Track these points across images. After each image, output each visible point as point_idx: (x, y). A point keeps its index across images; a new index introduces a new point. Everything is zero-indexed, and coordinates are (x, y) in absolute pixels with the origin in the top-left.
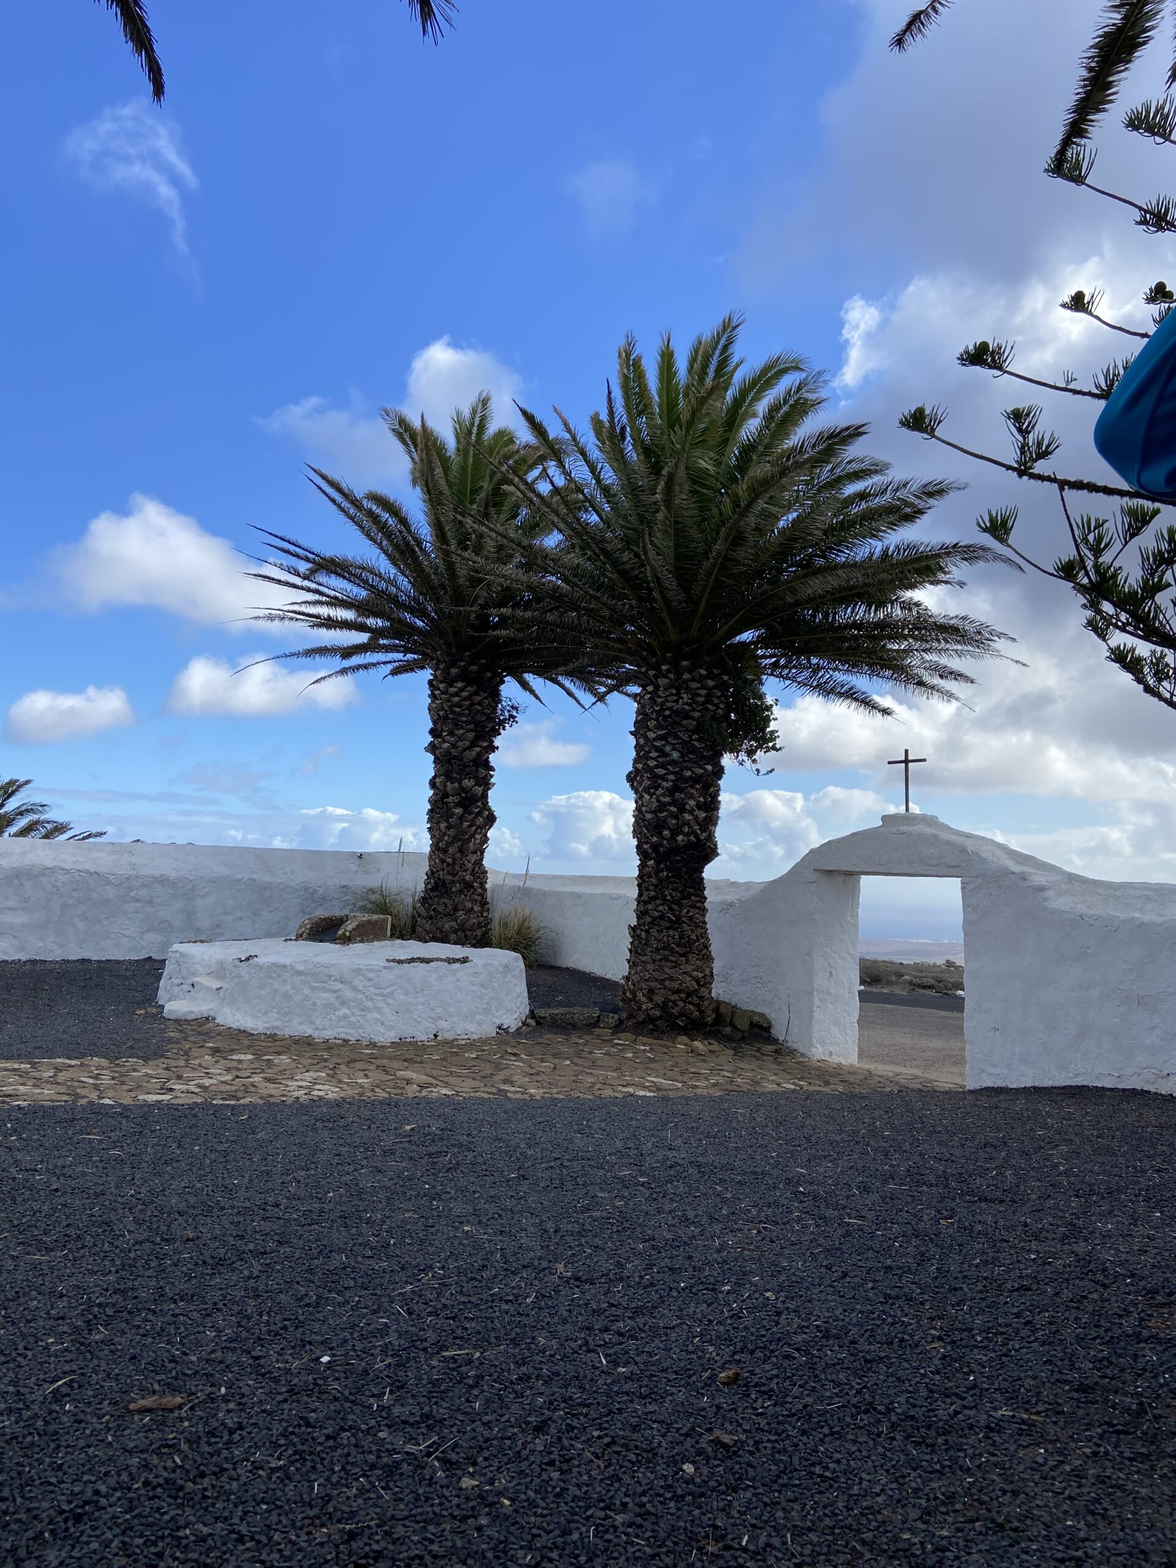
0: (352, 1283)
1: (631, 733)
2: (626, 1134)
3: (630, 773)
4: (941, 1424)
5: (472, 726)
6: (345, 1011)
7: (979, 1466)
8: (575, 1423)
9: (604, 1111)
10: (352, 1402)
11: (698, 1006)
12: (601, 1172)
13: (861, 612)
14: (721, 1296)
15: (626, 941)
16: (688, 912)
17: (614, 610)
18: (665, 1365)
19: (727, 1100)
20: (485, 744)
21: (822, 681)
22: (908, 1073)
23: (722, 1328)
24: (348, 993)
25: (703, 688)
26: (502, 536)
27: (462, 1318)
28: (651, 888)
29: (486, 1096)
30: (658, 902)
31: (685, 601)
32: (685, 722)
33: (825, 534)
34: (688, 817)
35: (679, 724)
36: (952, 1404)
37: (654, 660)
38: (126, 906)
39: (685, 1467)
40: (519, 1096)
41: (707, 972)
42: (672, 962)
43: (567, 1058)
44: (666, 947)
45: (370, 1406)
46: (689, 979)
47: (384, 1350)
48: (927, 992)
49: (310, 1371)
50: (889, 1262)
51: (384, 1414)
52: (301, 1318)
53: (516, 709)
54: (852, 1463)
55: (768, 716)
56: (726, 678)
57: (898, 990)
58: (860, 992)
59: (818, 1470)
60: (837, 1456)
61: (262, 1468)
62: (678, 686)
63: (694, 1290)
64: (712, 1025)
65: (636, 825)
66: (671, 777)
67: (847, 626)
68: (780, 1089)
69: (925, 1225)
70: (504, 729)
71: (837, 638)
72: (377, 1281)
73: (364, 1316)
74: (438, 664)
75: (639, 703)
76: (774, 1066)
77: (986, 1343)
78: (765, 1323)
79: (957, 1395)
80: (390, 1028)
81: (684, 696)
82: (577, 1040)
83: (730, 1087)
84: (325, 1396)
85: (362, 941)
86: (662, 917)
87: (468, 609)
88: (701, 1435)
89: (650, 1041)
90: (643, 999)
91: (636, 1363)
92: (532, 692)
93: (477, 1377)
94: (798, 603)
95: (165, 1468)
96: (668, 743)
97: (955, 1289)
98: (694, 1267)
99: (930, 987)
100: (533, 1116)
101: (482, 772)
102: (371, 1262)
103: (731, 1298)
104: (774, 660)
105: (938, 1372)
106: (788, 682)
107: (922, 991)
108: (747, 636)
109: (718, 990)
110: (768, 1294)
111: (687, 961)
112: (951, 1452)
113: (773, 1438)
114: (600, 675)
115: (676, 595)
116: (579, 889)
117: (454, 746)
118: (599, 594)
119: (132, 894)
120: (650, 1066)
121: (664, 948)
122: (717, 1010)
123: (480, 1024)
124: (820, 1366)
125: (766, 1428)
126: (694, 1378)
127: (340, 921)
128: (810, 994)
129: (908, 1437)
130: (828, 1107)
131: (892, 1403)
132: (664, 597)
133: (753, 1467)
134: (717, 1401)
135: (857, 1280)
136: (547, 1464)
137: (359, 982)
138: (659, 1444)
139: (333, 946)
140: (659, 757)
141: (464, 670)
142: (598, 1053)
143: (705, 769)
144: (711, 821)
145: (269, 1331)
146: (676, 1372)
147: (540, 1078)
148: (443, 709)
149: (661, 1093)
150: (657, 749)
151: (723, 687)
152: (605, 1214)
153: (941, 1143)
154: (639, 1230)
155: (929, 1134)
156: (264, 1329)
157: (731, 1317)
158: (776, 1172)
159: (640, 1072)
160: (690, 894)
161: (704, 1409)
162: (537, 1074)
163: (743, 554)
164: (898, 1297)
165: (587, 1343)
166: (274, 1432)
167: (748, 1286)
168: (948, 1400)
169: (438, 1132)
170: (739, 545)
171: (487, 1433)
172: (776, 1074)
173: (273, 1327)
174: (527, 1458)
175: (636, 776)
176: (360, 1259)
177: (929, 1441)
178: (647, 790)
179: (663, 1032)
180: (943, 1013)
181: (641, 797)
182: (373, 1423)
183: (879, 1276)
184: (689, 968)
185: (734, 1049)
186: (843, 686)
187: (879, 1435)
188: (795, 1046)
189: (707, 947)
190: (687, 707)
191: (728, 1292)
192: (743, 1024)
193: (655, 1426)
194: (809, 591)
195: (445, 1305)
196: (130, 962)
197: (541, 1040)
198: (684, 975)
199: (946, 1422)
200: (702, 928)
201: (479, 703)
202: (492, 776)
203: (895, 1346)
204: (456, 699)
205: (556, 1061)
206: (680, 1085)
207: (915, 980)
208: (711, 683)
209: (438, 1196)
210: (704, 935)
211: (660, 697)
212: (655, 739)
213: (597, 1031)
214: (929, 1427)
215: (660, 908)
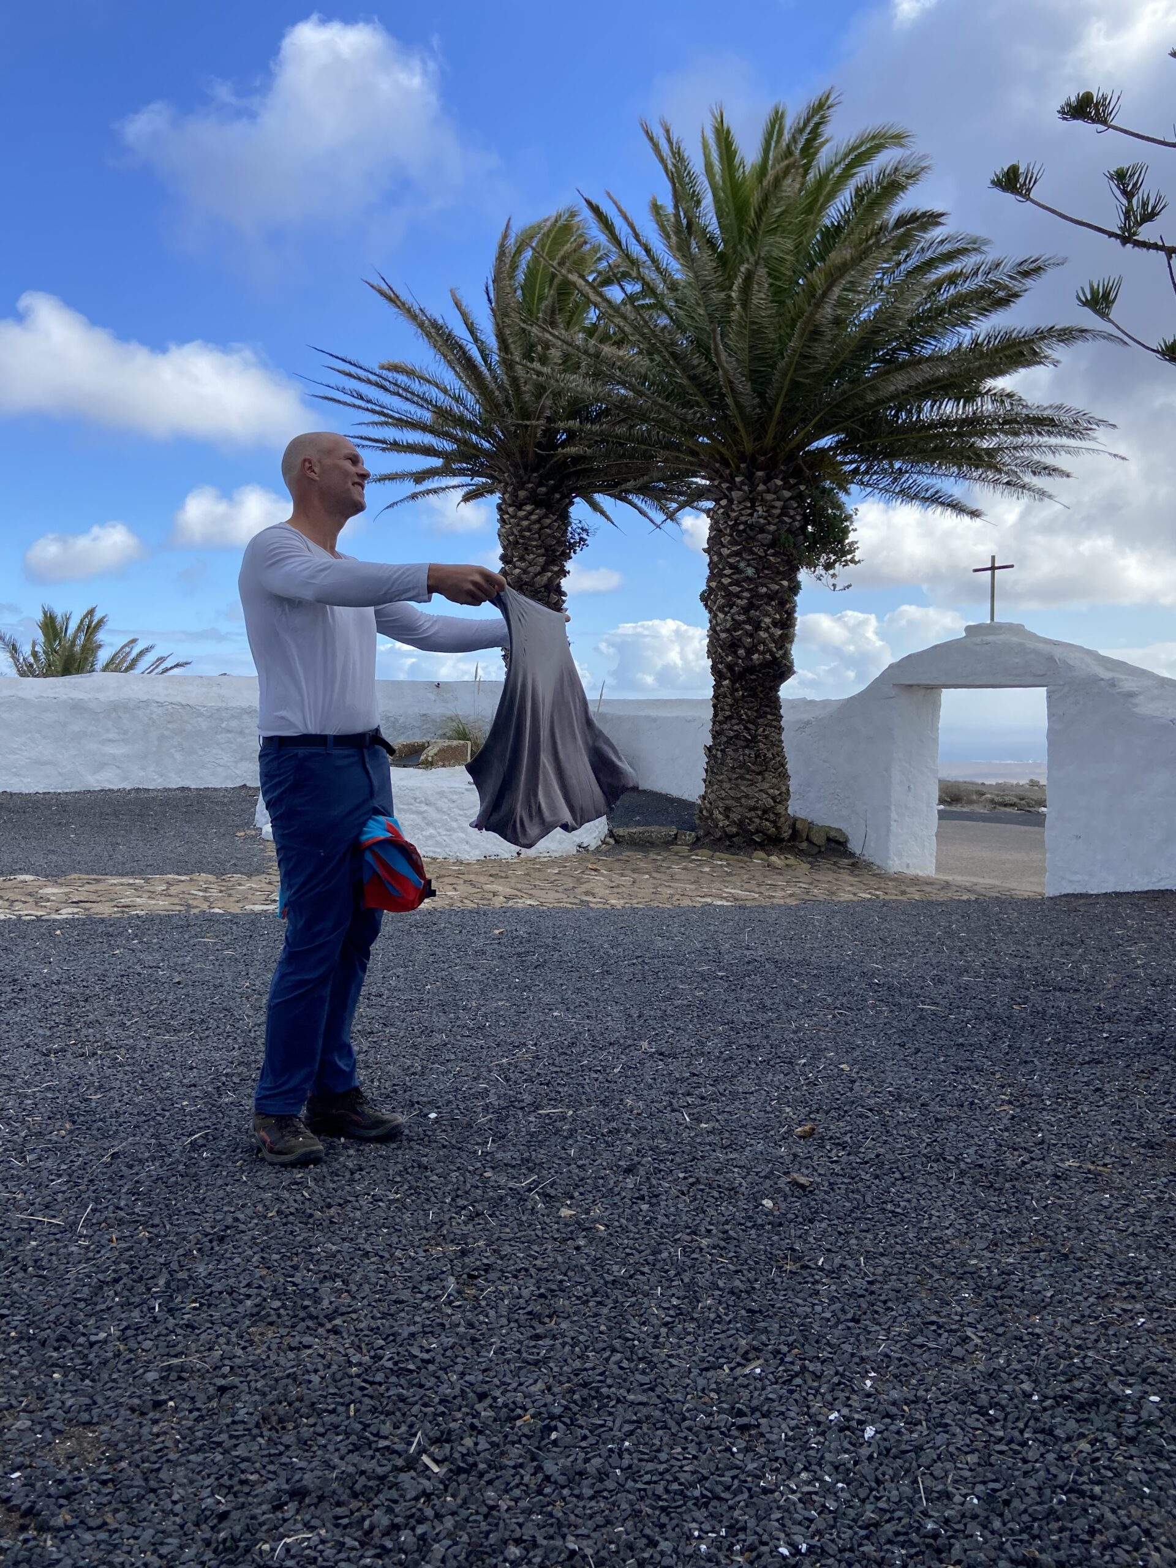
0: (453, 1057)
1: (705, 550)
2: (705, 937)
3: (704, 592)
4: (1008, 1172)
5: (542, 551)
6: (432, 831)
7: (1045, 1207)
8: (662, 1166)
9: (683, 918)
10: (459, 1149)
11: (774, 822)
12: (681, 968)
13: (950, 409)
14: (797, 1068)
15: (702, 761)
16: (764, 730)
17: (685, 420)
18: (744, 1122)
19: (803, 909)
20: (556, 569)
21: (906, 485)
22: (988, 882)
23: (798, 1093)
24: (433, 814)
25: (778, 499)
26: (567, 343)
27: (555, 1084)
28: (726, 708)
29: (570, 906)
30: (734, 721)
31: (760, 407)
32: (760, 536)
33: (910, 325)
34: (763, 635)
35: (753, 539)
36: (1020, 1156)
37: (728, 472)
38: (219, 737)
39: (764, 1202)
40: (601, 906)
41: (784, 789)
42: (748, 780)
43: (647, 873)
44: (743, 765)
45: (475, 1152)
46: (765, 796)
47: (486, 1109)
48: (1008, 810)
49: (420, 1124)
50: (961, 1040)
51: (488, 1158)
52: (409, 1084)
53: (586, 531)
54: (922, 1202)
55: (847, 527)
56: (802, 488)
57: (978, 809)
58: (939, 811)
59: (889, 1207)
60: (907, 1196)
61: (381, 1200)
62: (753, 500)
63: (772, 1063)
64: (789, 840)
65: (711, 644)
66: (746, 594)
67: (932, 425)
68: (855, 899)
69: (999, 1009)
70: (575, 552)
71: (921, 439)
72: (476, 1055)
73: (465, 1082)
74: (505, 487)
75: (712, 518)
76: (851, 879)
77: (1054, 1106)
78: (839, 1089)
79: (1025, 1149)
80: (476, 847)
81: (759, 509)
82: (655, 857)
83: (807, 898)
84: (434, 1145)
85: (444, 766)
86: (737, 737)
87: (534, 422)
88: (779, 1177)
89: (727, 856)
90: (720, 817)
91: (717, 1121)
92: (603, 513)
93: (570, 1130)
94: (881, 402)
95: (295, 1201)
96: (743, 559)
97: (1026, 1062)
98: (771, 1045)
99: (1012, 805)
100: (615, 923)
101: (554, 597)
102: (470, 1040)
103: (807, 1069)
104: (854, 466)
105: (1007, 1130)
106: (869, 489)
107: (1003, 809)
108: (826, 442)
109: (795, 808)
110: (842, 1066)
111: (764, 779)
112: (1018, 1195)
113: (846, 1181)
114: (672, 492)
115: (750, 401)
116: (653, 713)
117: (525, 571)
118: (668, 403)
119: (223, 725)
120: (727, 879)
121: (740, 767)
122: (793, 826)
123: (560, 842)
124: (892, 1123)
125: (841, 1172)
126: (772, 1133)
127: (422, 748)
128: (888, 808)
129: (976, 1183)
130: (904, 913)
131: (961, 1154)
132: (738, 404)
133: (829, 1204)
134: (793, 1151)
135: (930, 1054)
136: (637, 1198)
137: (443, 804)
138: (740, 1185)
139: (417, 770)
140: (733, 574)
141: (533, 492)
142: (676, 868)
143: (781, 585)
144: (786, 638)
145: (381, 1095)
146: (755, 1128)
147: (620, 890)
148: (513, 534)
149: (738, 903)
150: (731, 566)
151: (800, 497)
152: (685, 1002)
153: (1018, 942)
154: (718, 1015)
155: (1006, 935)
156: (376, 1093)
157: (807, 1084)
158: (851, 967)
159: (717, 885)
160: (766, 713)
161: (782, 1157)
162: (618, 886)
163: (820, 351)
164: (969, 1068)
165: (671, 1104)
166: (391, 1172)
167: (823, 1060)
168: (1016, 1153)
169: (525, 935)
170: (815, 340)
171: (582, 1174)
172: (852, 885)
173: (383, 1091)
174: (619, 1194)
175: (710, 595)
176: (459, 1038)
177: (996, 1186)
178: (721, 609)
179: (740, 848)
180: (1023, 828)
181: (715, 616)
182: (479, 1165)
183: (952, 1052)
184: (766, 786)
185: (810, 863)
186: (927, 490)
187: (948, 1180)
188: (872, 860)
189: (783, 765)
190: (762, 521)
191: (804, 1065)
192: (819, 839)
193: (736, 1170)
194: (893, 388)
195: (539, 1074)
196: (226, 790)
197: (620, 857)
198: (760, 793)
199: (1014, 1170)
200: (779, 746)
201: (549, 527)
202: (564, 602)
203: (966, 1108)
204: (525, 523)
205: (635, 876)
206: (757, 896)
207: (997, 799)
208: (787, 494)
209: (528, 988)
210: (780, 754)
211: (733, 510)
212: (729, 556)
213: (676, 848)
214: (997, 1174)
215: (736, 728)
